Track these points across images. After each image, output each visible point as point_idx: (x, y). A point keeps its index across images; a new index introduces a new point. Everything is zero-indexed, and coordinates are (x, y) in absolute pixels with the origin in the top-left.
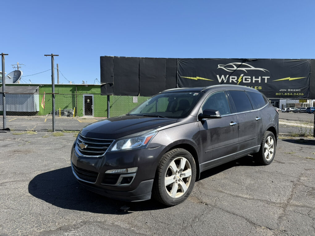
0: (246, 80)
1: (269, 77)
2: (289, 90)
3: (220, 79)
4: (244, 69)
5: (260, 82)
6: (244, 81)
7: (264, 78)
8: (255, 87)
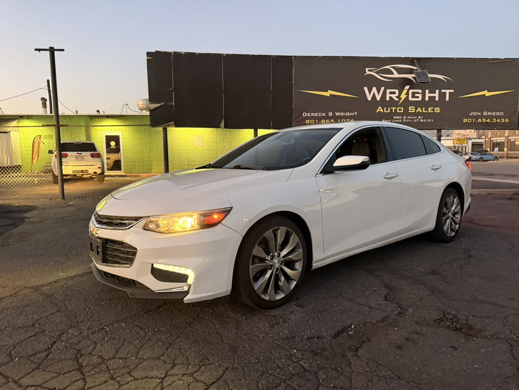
0: (413, 96)
1: (453, 91)
2: (485, 113)
3: (370, 94)
4: (410, 76)
5: (437, 99)
6: (410, 99)
7: (444, 92)
8: (429, 108)
